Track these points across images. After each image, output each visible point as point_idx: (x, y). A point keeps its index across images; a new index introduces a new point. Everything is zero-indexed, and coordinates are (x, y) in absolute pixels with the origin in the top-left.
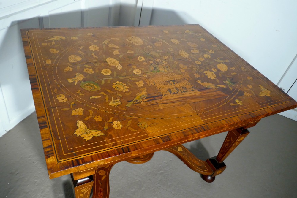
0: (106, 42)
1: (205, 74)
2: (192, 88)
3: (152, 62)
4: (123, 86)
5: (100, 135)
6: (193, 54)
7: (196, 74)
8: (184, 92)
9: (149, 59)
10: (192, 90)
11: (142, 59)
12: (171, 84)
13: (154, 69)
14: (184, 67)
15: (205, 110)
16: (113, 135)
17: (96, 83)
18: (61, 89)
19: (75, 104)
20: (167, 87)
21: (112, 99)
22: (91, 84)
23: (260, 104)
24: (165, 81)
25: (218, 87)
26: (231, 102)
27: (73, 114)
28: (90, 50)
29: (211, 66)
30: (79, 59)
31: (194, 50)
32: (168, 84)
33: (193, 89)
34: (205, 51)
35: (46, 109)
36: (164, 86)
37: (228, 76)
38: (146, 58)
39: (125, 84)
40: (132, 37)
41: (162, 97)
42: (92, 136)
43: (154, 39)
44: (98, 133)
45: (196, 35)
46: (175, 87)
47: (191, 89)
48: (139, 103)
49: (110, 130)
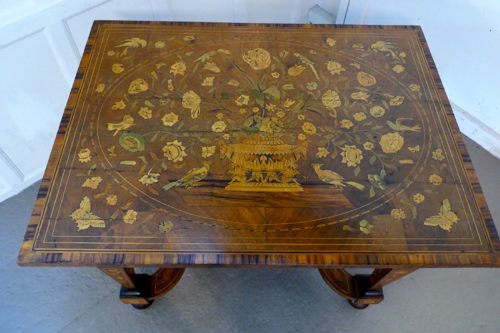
0: (203, 58)
1: (342, 151)
2: (295, 177)
3: (256, 110)
4: (180, 149)
5: (100, 226)
6: (351, 101)
7: (323, 148)
8: (273, 181)
9: (256, 102)
10: (292, 182)
11: (244, 103)
12: (261, 162)
13: (251, 126)
14: (309, 130)
15: (286, 227)
16: (116, 231)
17: (143, 137)
18: (92, 140)
19: (95, 170)
20: (248, 167)
21: (150, 171)
22: (135, 139)
23: (408, 243)
24: (254, 154)
25: (347, 185)
26: (347, 223)
27: (84, 185)
28: (171, 71)
29: (369, 136)
30: (144, 87)
31: (360, 93)
32: (255, 161)
33: (295, 180)
34: (382, 98)
35: (58, 168)
36: (245, 163)
37: (388, 166)
38: (251, 99)
39: (183, 148)
40: (257, 51)
41: (230, 183)
42: (89, 224)
43: (295, 57)
44: (99, 223)
45: (393, 54)
46: (264, 169)
47: (290, 180)
48: (184, 187)
49: (117, 222)
